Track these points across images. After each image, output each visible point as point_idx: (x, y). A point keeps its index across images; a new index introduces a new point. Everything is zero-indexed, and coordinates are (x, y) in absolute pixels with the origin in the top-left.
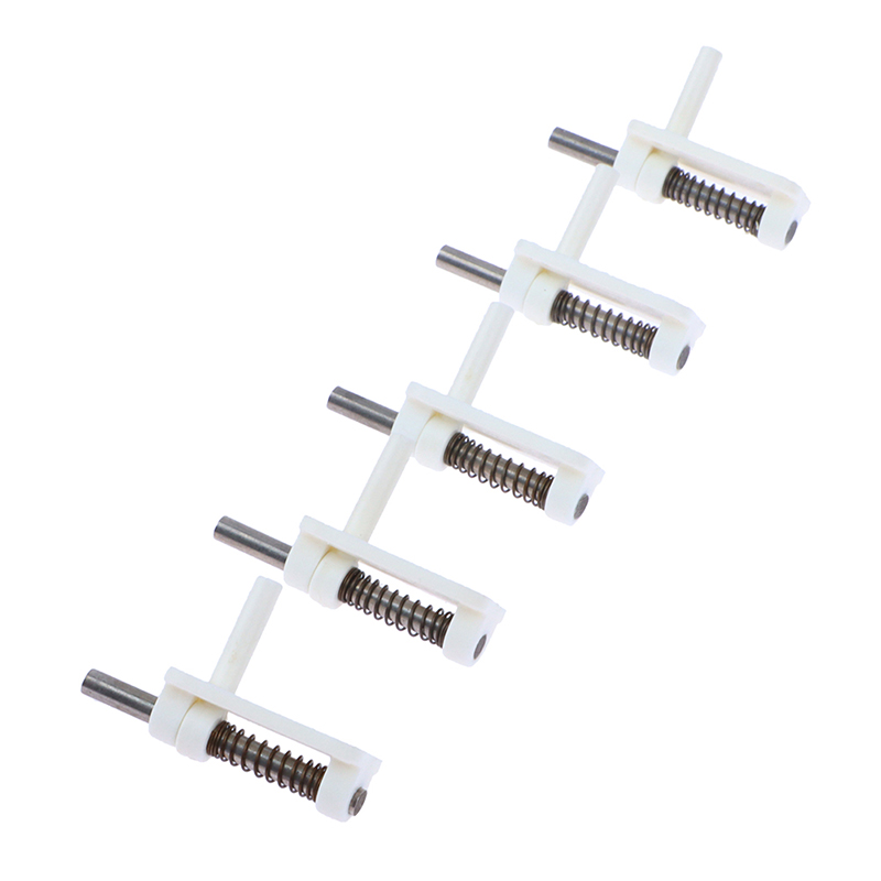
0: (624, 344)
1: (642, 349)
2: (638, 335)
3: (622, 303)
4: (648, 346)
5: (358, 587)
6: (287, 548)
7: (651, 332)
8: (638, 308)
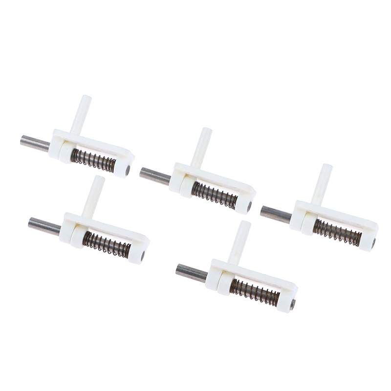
0: (103, 168)
1: (110, 169)
2: (108, 164)
3: (100, 151)
4: (113, 168)
5: (90, 239)
6: (59, 227)
7: (113, 162)
8: (107, 152)
